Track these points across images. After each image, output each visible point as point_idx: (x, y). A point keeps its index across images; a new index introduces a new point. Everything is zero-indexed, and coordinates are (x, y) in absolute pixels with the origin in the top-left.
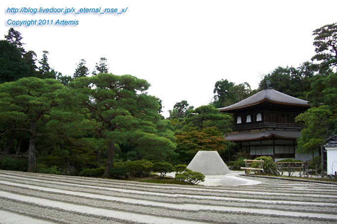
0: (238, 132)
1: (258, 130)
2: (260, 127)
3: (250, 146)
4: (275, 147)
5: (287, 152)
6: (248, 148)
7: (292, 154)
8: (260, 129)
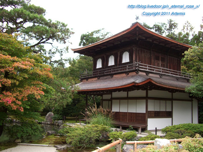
0: (96, 79)
1: (124, 75)
2: (127, 70)
3: (112, 99)
4: (149, 100)
5: (163, 109)
6: (110, 102)
7: (169, 112)
8: (127, 73)
